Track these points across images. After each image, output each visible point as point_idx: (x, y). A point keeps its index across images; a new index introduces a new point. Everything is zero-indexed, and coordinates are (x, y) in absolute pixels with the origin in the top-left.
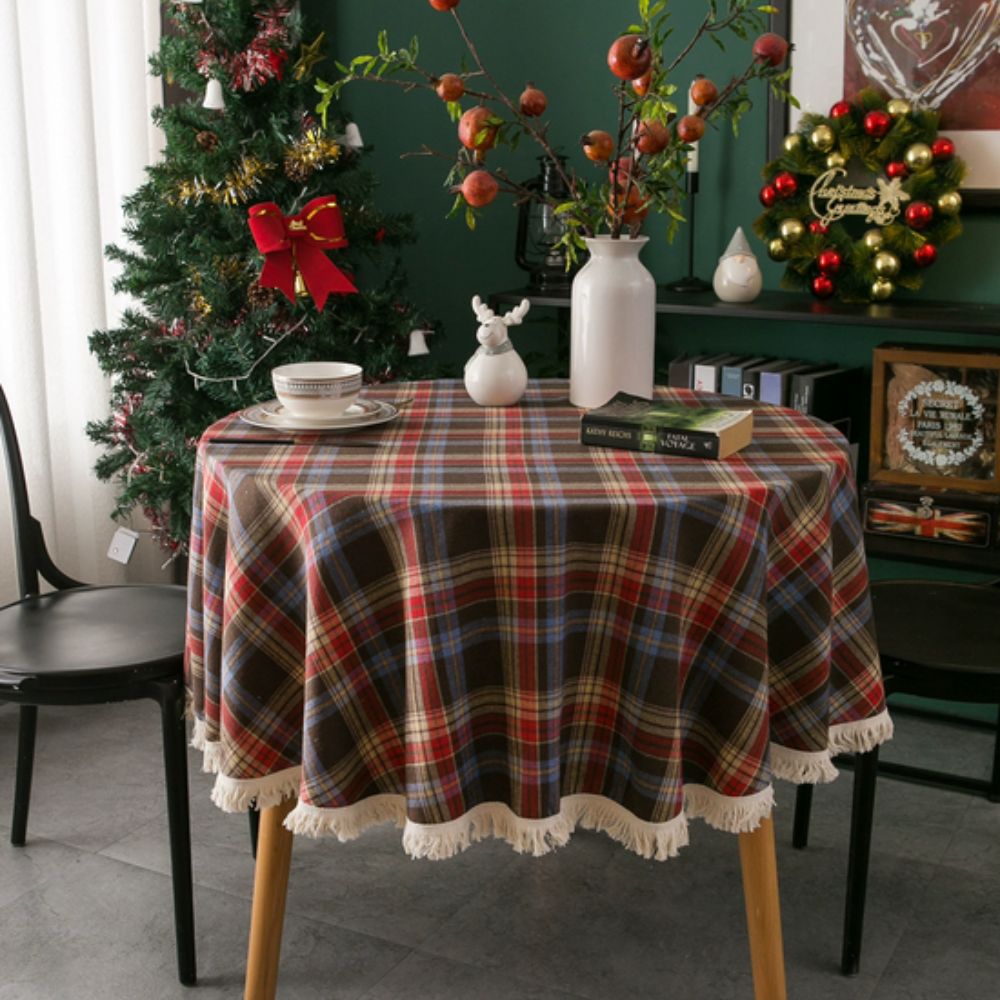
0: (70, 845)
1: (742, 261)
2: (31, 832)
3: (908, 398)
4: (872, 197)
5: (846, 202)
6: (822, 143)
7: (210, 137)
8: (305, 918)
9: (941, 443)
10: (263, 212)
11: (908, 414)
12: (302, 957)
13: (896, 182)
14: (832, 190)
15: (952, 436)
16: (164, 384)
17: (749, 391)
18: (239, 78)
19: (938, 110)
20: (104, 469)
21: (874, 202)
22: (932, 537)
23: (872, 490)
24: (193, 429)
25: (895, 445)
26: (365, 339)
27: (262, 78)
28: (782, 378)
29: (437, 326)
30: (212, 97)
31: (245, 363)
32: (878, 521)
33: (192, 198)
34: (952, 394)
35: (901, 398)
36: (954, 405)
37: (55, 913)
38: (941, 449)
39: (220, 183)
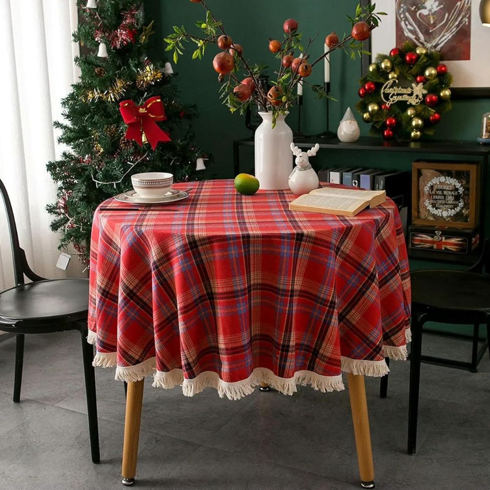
0: (41, 402)
1: (350, 123)
2: (22, 396)
3: (429, 185)
5: (398, 95)
6: (386, 67)
7: (101, 70)
8: (151, 432)
9: (444, 206)
10: (126, 104)
11: (429, 192)
12: (150, 450)
13: (421, 84)
14: (391, 89)
15: (449, 202)
16: (82, 186)
17: (355, 184)
18: (114, 42)
19: (440, 51)
20: (55, 226)
21: (411, 95)
22: (441, 250)
23: (413, 228)
25: (423, 207)
26: (175, 163)
27: (125, 42)
28: (370, 177)
29: (210, 156)
30: (102, 52)
31: (119, 175)
32: (416, 243)
33: (93, 98)
34: (449, 183)
35: (426, 185)
36: (450, 188)
37: (34, 432)
38: (444, 209)
39: (106, 91)
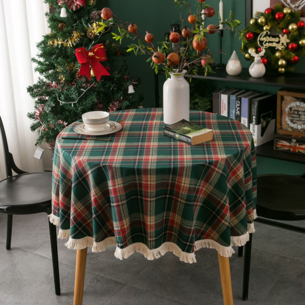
0: (24, 250)
1: (235, 62)
2: (12, 245)
3: (289, 107)
4: (277, 41)
5: (269, 42)
6: (262, 22)
7: (63, 25)
8: (94, 274)
9: (299, 122)
10: (80, 51)
11: (289, 112)
12: (92, 287)
13: (285, 36)
14: (265, 38)
15: (302, 120)
16: (51, 103)
17: (238, 103)
18: (71, 7)
19: (301, 11)
20: (33, 128)
21: (278, 42)
22: (296, 152)
23: (277, 136)
24: (60, 117)
25: (285, 122)
26: (114, 88)
27: (79, 6)
28: (248, 99)
30: (63, 14)
31: (75, 98)
32: (279, 146)
33: (58, 44)
34: (302, 106)
35: (286, 107)
36: (303, 110)
37: (19, 272)
38: (299, 124)
39: (66, 40)
